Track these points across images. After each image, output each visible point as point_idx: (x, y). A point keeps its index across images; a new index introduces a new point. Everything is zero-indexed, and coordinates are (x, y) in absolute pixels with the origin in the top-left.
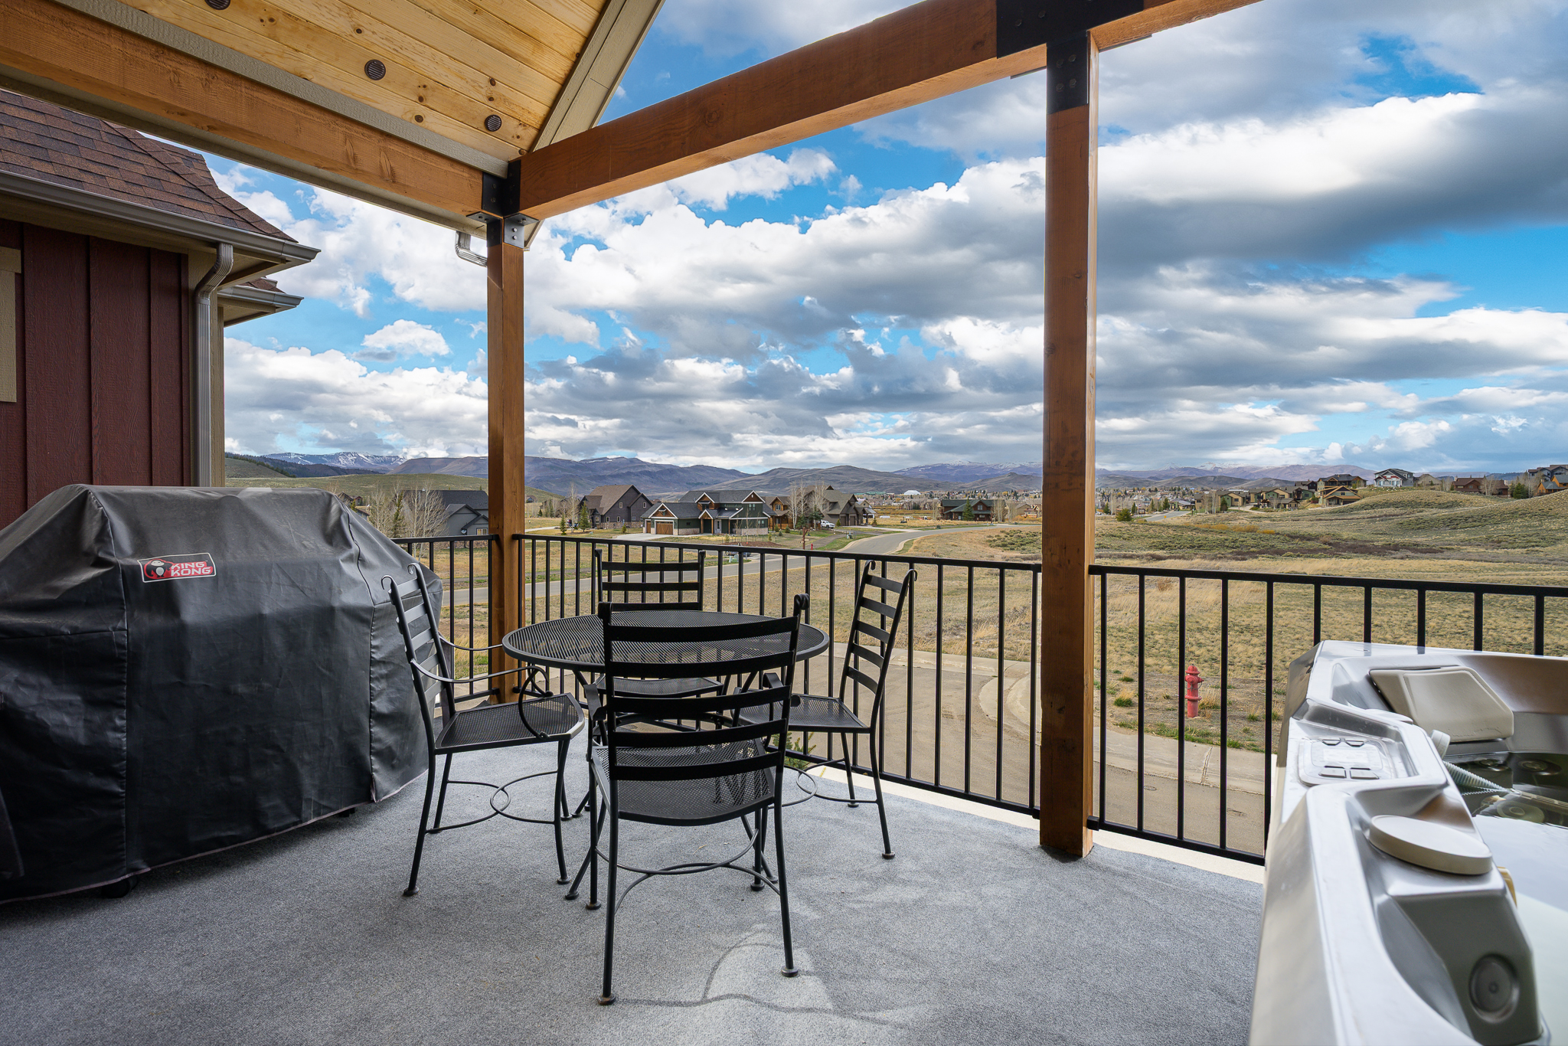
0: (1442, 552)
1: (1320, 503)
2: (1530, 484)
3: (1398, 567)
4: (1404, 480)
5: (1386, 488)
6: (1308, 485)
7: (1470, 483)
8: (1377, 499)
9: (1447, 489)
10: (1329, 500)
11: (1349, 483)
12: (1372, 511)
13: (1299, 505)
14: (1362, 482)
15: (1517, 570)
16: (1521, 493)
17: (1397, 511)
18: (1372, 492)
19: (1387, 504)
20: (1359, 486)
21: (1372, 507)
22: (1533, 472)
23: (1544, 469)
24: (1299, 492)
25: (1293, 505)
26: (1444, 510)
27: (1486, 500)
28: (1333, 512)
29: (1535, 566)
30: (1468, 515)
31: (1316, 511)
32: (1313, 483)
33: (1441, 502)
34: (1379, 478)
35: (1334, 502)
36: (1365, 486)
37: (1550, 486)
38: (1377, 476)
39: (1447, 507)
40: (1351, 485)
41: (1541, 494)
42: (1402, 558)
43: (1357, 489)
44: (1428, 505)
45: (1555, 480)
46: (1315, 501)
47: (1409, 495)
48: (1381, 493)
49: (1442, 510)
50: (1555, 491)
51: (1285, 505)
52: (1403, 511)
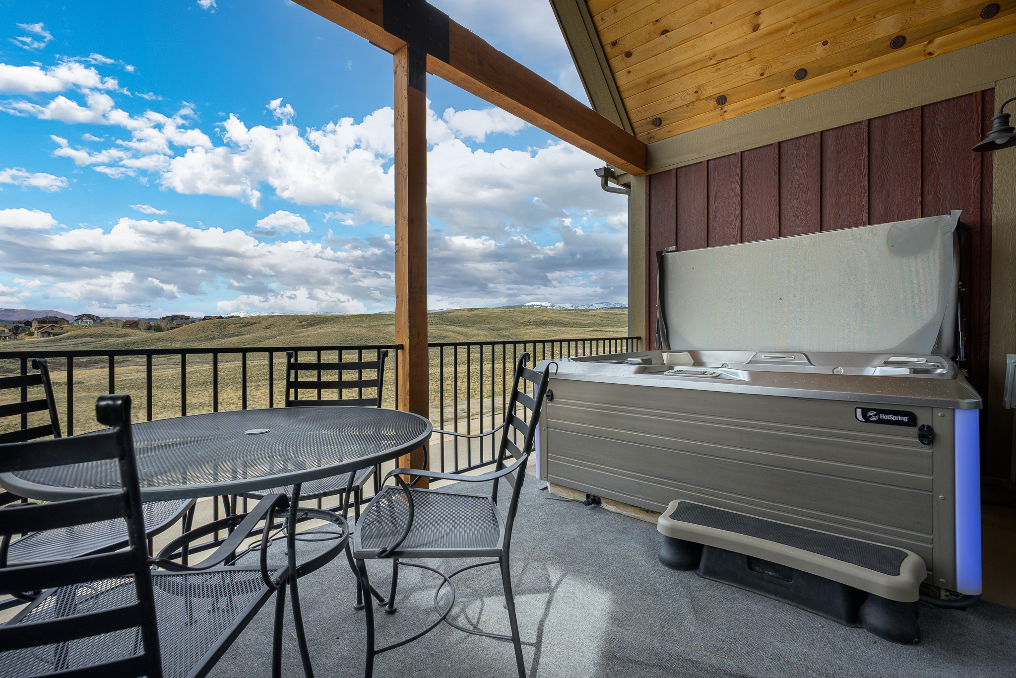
0: (124, 362)
1: (35, 336)
2: (163, 324)
3: (100, 373)
4: (94, 321)
5: (83, 326)
6: (24, 323)
7: (133, 323)
8: (78, 333)
9: (121, 327)
10: (42, 333)
11: (56, 322)
12: (76, 340)
13: (18, 337)
14: (66, 322)
15: (165, 369)
16: (159, 329)
17: (92, 340)
18: (73, 328)
19: (85, 336)
20: (64, 325)
21: (75, 337)
22: (164, 318)
23: (169, 317)
24: (17, 328)
25: (13, 337)
26: (120, 339)
27: (142, 333)
28: (47, 341)
29: (173, 366)
30: (135, 341)
31: (33, 341)
32: (28, 322)
33: (118, 334)
34: (78, 319)
35: (46, 335)
36: (68, 324)
37: (172, 325)
38: (76, 318)
39: (122, 337)
40: (58, 324)
41: (168, 330)
42: (102, 368)
43: (63, 326)
44: (110, 336)
45: (174, 322)
46: (31, 334)
47: (99, 330)
48: (80, 329)
49: (119, 339)
50: (175, 328)
51: (5, 337)
52: (96, 340)
